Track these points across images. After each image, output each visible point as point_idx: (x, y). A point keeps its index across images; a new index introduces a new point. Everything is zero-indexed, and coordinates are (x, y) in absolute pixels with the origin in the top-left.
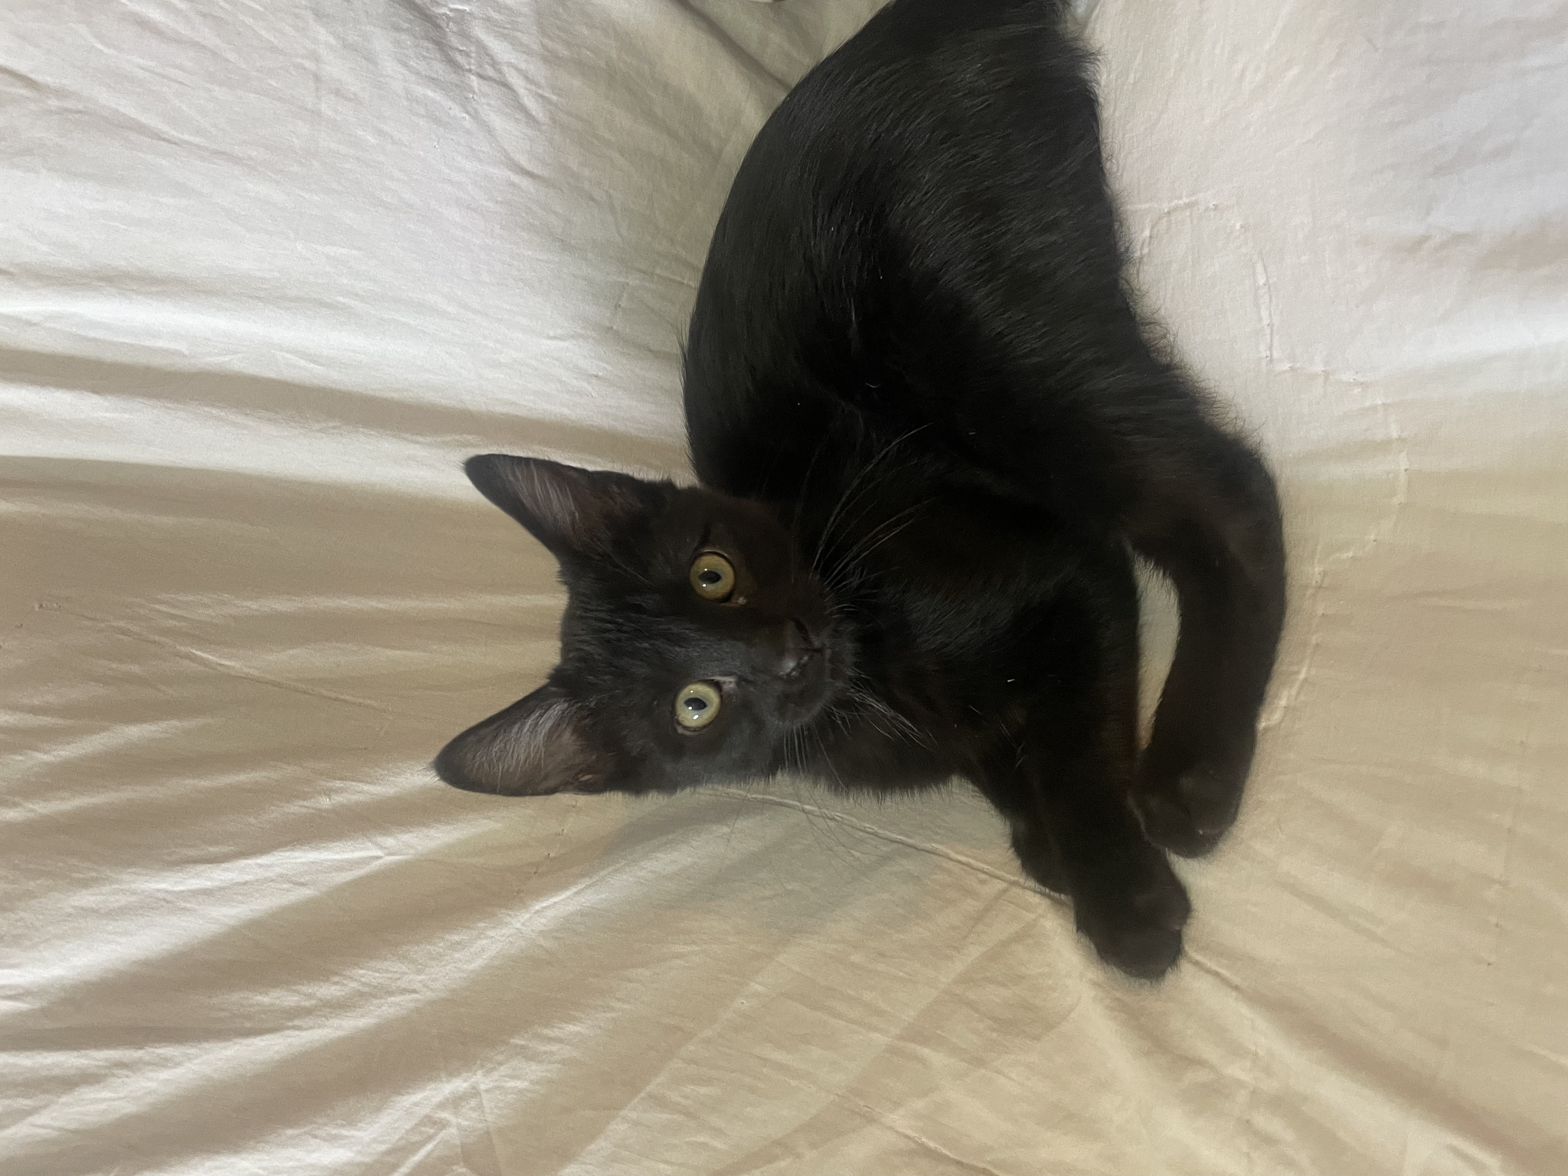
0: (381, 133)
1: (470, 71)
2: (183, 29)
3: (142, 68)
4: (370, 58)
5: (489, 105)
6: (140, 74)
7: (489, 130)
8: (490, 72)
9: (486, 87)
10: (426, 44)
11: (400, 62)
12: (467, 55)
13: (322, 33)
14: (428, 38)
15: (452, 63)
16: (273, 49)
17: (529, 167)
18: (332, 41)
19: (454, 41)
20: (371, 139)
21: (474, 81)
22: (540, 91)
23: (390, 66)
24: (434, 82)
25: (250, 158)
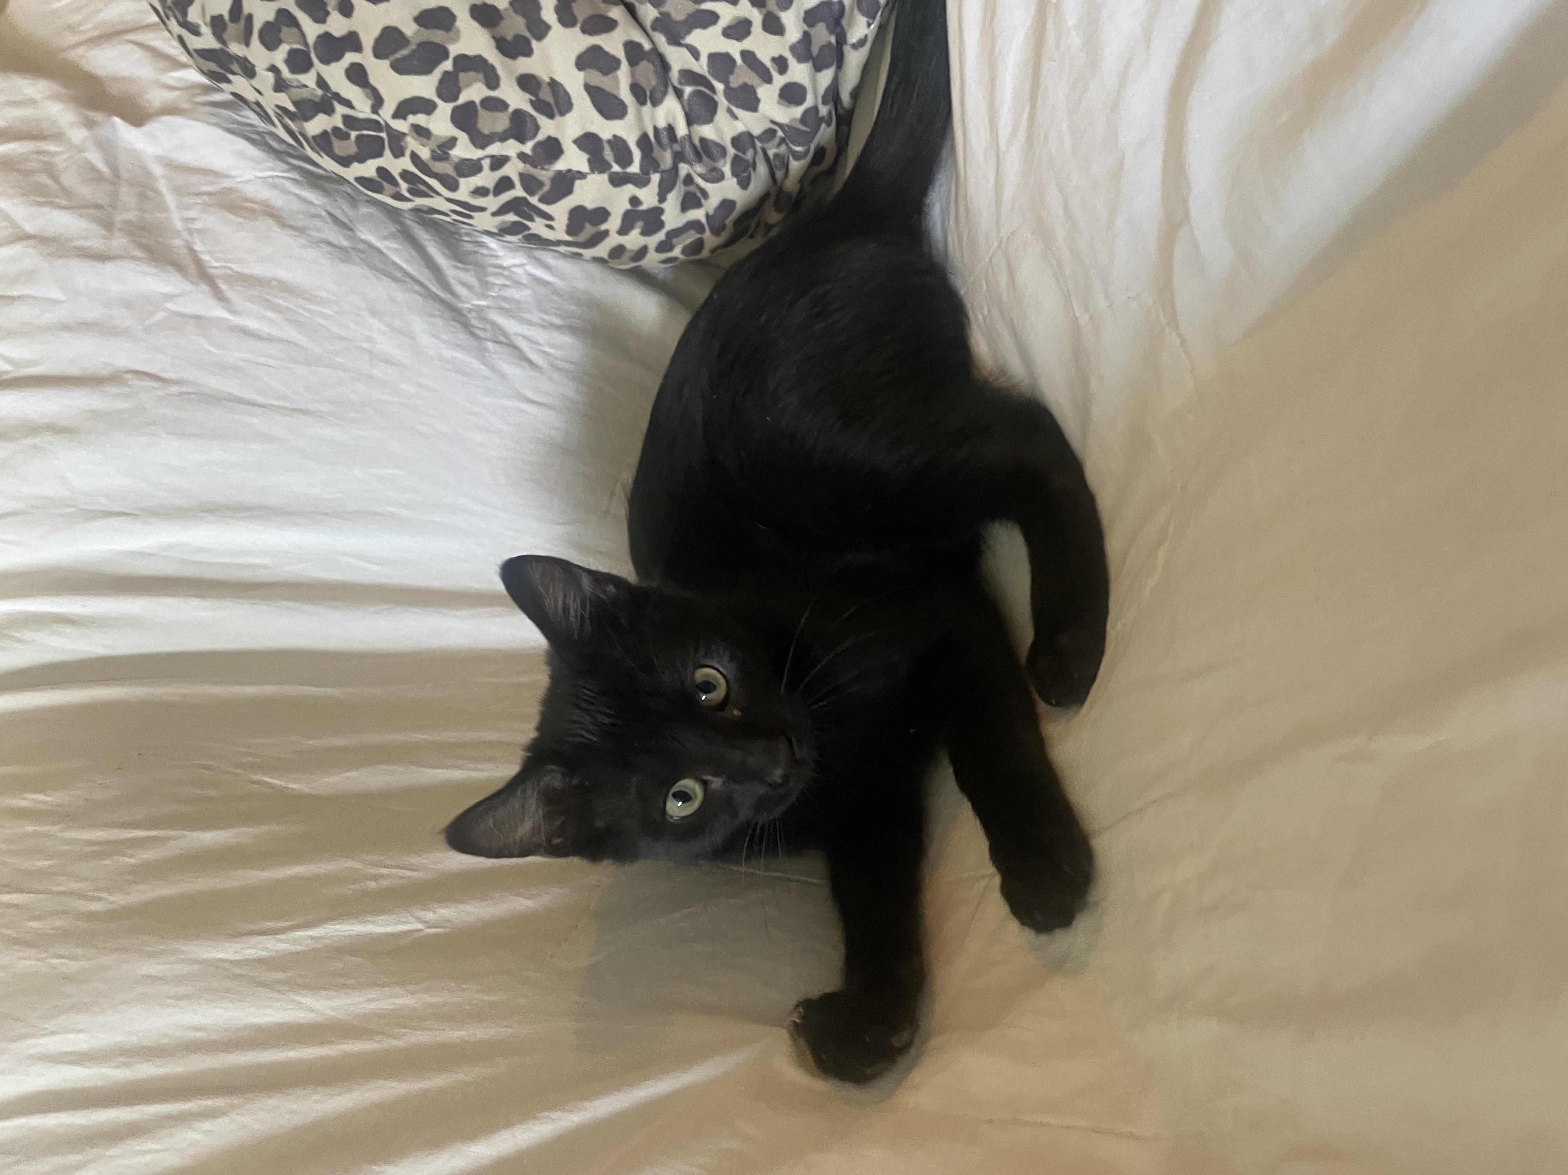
0: (419, 385)
1: (487, 340)
2: (274, 332)
3: (243, 360)
4: (411, 337)
5: (501, 359)
6: (241, 364)
7: (501, 375)
8: (502, 339)
9: (498, 348)
10: (453, 324)
11: (434, 336)
12: (485, 330)
13: (375, 323)
14: (454, 320)
15: (472, 334)
16: (340, 338)
17: (536, 399)
18: (383, 328)
19: (475, 323)
20: (412, 390)
21: (490, 345)
22: (540, 348)
23: (426, 340)
24: (457, 346)
25: (321, 411)
